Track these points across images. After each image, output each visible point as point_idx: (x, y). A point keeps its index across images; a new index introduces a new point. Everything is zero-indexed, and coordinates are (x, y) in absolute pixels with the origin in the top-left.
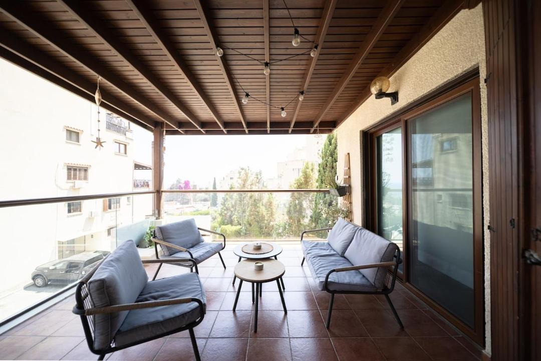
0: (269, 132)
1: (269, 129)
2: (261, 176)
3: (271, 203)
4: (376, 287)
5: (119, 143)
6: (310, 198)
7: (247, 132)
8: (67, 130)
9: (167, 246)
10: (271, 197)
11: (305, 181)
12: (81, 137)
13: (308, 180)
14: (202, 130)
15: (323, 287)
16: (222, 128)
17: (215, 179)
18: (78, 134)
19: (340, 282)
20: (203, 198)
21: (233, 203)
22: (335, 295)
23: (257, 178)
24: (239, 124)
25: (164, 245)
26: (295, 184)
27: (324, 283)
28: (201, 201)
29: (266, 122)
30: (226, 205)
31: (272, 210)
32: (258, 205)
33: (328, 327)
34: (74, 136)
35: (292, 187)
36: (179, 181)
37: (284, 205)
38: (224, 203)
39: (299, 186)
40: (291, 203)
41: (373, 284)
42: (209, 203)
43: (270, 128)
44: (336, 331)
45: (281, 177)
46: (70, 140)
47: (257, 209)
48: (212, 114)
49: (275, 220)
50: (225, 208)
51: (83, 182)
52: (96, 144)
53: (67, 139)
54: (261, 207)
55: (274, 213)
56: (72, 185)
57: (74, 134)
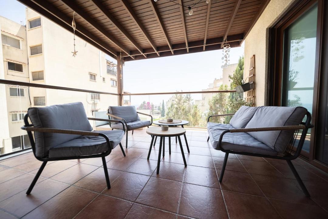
0: (188, 51)
1: (187, 48)
2: (190, 96)
3: (196, 113)
4: (276, 151)
5: (113, 80)
6: (224, 110)
7: (173, 53)
8: (90, 74)
9: (114, 117)
10: (196, 109)
11: (220, 98)
12: (97, 77)
13: (222, 97)
14: (143, 54)
15: (217, 146)
16: (156, 52)
17: (163, 101)
18: (95, 76)
19: (235, 143)
20: (157, 112)
21: (173, 114)
22: (229, 154)
23: (187, 98)
24: (166, 47)
25: (113, 117)
26: (213, 100)
27: (218, 143)
28: (156, 114)
29: (185, 43)
30: (169, 116)
31: (197, 118)
32: (188, 114)
33: (221, 181)
34: (93, 77)
35: (211, 102)
36: (144, 102)
37: (205, 115)
38: (168, 114)
39: (215, 102)
40: (210, 113)
41: (273, 148)
42: (160, 115)
43: (189, 47)
44: (228, 186)
45: (204, 99)
46: (92, 79)
47: (188, 117)
48: (149, 42)
49: (198, 124)
50: (168, 117)
51: (98, 100)
52: (73, 54)
53: (90, 79)
54: (190, 116)
55: (198, 120)
56: (93, 102)
57: (93, 76)
